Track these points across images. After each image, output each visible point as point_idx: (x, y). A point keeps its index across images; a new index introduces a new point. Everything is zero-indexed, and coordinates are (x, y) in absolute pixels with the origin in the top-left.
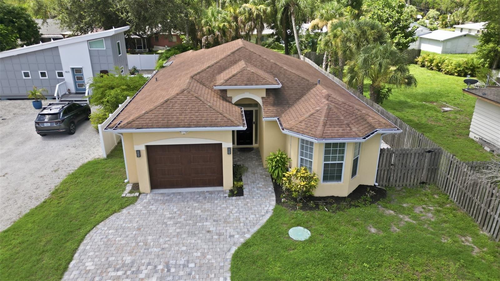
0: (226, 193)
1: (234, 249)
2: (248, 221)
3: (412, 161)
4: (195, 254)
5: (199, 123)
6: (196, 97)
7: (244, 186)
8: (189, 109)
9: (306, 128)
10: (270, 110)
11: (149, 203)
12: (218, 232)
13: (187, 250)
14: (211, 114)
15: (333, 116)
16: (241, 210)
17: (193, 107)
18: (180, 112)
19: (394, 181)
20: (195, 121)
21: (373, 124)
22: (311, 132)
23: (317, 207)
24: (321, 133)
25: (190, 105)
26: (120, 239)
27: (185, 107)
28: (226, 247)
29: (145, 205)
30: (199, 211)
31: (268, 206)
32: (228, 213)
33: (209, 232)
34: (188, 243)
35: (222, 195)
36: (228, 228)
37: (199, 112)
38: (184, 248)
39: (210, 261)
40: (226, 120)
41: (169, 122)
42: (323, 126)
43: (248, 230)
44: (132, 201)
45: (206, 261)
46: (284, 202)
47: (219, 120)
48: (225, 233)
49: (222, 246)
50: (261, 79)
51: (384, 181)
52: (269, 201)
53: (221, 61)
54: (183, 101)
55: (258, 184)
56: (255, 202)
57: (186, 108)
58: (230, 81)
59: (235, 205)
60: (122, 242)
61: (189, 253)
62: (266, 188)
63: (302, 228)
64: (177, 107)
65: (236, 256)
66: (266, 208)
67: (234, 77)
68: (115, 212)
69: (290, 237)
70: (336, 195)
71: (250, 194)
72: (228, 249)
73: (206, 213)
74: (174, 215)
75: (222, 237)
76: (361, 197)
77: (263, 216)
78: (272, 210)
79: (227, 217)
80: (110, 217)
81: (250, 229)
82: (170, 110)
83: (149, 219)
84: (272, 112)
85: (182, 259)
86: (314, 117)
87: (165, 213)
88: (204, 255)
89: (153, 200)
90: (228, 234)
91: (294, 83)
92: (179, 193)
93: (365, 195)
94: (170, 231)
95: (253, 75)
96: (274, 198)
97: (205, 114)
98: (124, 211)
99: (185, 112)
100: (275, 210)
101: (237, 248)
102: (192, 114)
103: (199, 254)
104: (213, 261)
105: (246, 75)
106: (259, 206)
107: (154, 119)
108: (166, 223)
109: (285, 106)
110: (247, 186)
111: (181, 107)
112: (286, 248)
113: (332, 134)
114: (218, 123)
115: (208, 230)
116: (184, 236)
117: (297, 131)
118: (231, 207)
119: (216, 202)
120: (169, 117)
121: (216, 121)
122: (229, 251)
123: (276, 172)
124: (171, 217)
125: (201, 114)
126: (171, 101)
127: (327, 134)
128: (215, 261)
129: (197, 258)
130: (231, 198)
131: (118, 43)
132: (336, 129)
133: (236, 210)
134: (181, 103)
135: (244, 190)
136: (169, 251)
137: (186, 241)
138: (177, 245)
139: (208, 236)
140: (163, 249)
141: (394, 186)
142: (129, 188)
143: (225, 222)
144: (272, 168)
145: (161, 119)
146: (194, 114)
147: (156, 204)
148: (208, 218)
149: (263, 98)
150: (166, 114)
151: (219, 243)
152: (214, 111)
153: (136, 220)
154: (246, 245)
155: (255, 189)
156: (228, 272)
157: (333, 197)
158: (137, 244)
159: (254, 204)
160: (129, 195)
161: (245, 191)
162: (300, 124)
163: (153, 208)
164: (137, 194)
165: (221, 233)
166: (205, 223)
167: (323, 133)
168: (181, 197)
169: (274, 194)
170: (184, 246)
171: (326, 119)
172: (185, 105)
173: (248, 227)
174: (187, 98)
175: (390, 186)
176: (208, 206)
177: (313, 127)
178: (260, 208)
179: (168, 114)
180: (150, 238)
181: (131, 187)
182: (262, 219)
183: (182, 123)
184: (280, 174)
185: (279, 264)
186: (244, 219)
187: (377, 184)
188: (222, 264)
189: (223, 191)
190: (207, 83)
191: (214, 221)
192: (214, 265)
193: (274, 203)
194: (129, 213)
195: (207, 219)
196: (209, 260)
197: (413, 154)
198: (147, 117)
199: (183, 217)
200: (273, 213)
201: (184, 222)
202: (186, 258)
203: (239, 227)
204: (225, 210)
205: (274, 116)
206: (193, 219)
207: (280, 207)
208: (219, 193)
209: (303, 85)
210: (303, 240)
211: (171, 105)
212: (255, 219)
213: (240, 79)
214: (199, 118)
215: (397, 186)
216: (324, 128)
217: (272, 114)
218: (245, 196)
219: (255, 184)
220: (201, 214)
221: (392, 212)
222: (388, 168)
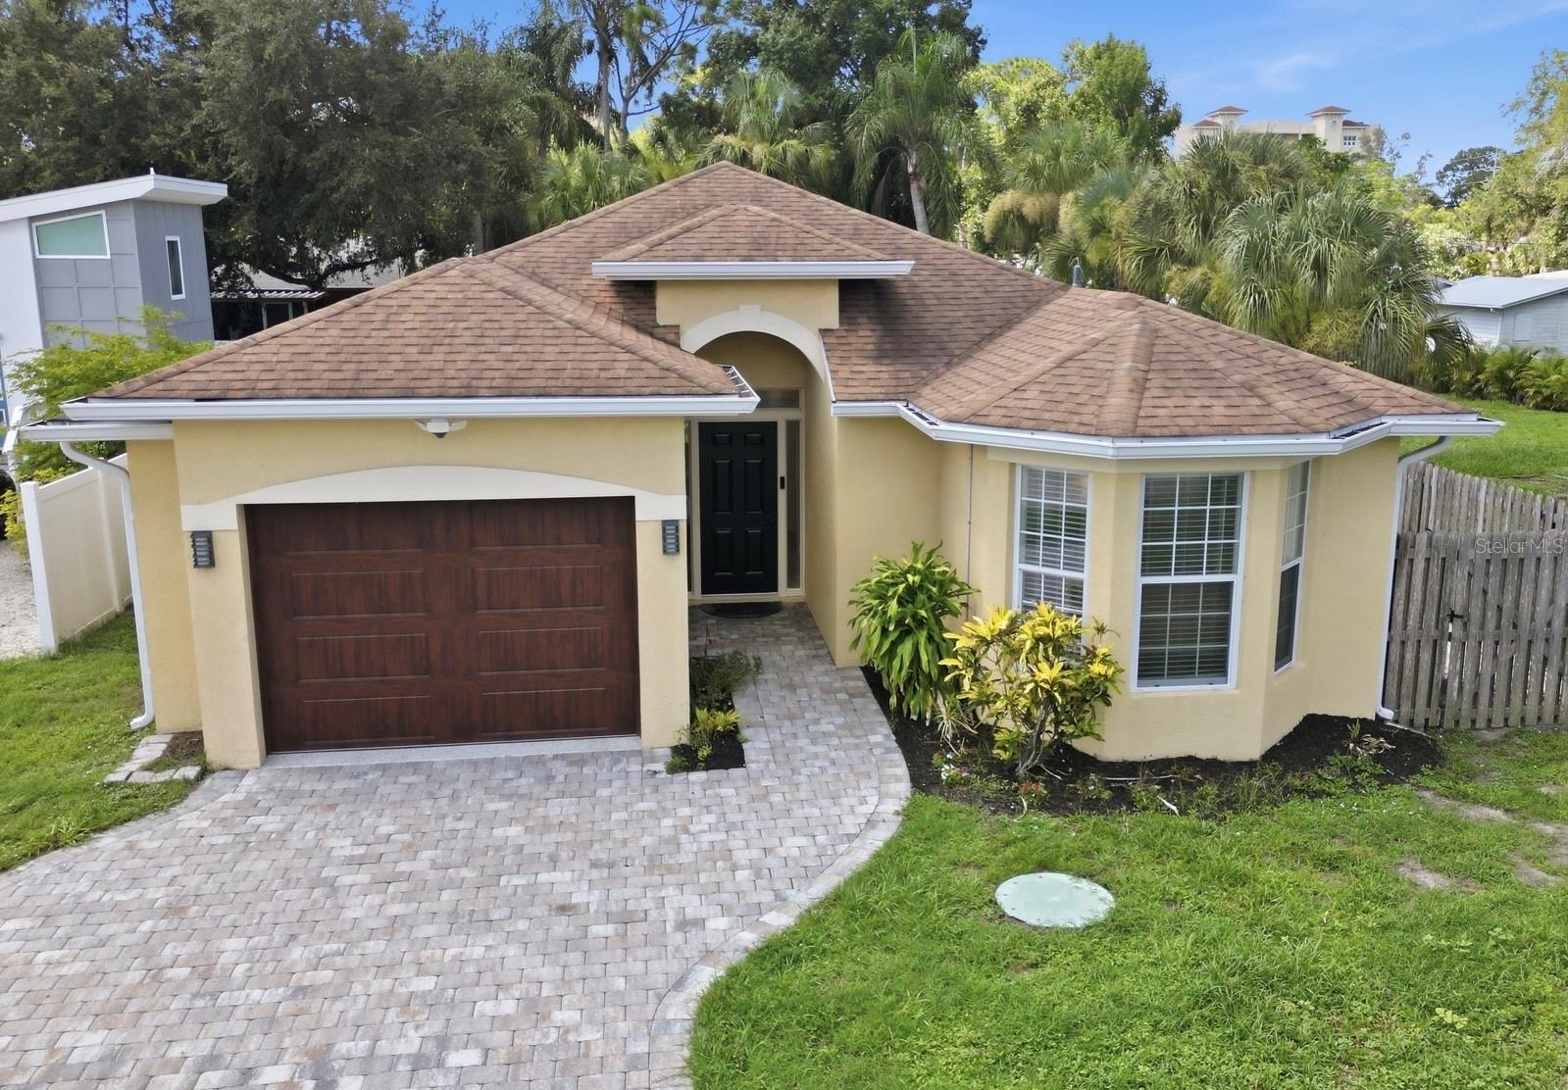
0: (653, 760)
1: (704, 978)
2: (771, 861)
3: (1544, 594)
4: (487, 1008)
5: (516, 383)
6: (503, 290)
7: (745, 733)
8: (468, 333)
9: (1049, 406)
10: (864, 376)
11: (251, 804)
12: (614, 908)
13: (444, 990)
14: (580, 349)
15: (1173, 357)
16: (737, 818)
17: (487, 325)
18: (424, 340)
19: (1467, 698)
20: (497, 374)
22: (1076, 419)
23: (1123, 798)
24: (1130, 418)
25: (473, 317)
26: (56, 954)
27: (451, 325)
28: (659, 972)
29: (229, 813)
30: (514, 831)
31: (873, 800)
32: (668, 833)
33: (563, 909)
34: (447, 958)
35: (634, 767)
36: (671, 891)
37: (520, 341)
38: (427, 983)
39: (571, 1037)
40: (656, 373)
41: (364, 375)
42: (1131, 391)
43: (780, 898)
44: (165, 799)
45: (546, 1036)
46: (952, 783)
47: (622, 373)
48: (653, 915)
49: (639, 967)
50: (815, 241)
51: (1421, 701)
52: (876, 784)
54: (439, 303)
55: (817, 722)
56: (803, 787)
57: (454, 329)
58: (669, 247)
59: (705, 802)
60: (64, 971)
61: (452, 1004)
62: (857, 737)
63: (1063, 878)
64: (408, 325)
65: (718, 1005)
66: (868, 809)
67: (690, 235)
68: (55, 843)
69: (1003, 916)
70: (1204, 754)
71: (780, 758)
72: (673, 980)
73: (554, 837)
74: (381, 849)
75: (637, 931)
76: (1329, 758)
77: (850, 838)
78: (897, 813)
79: (664, 849)
80: (21, 868)
81: (790, 893)
82: (374, 333)
83: (241, 867)
84: (872, 383)
85: (411, 1033)
86: (1079, 364)
87: (332, 842)
88: (536, 1010)
89: (272, 795)
90: (671, 916)
91: (965, 283)
92: (415, 767)
93: (1345, 751)
94: (350, 914)
95: (777, 229)
96: (902, 770)
97: (548, 349)
98: (109, 840)
99: (447, 341)
100: (907, 814)
101: (721, 973)
102: (483, 349)
103: (508, 1007)
104: (590, 1034)
105: (744, 229)
106: (826, 803)
107: (290, 366)
108: (332, 886)
109: (930, 360)
110: (762, 731)
111: (432, 325)
112: (998, 960)
113: (1181, 421)
114: (611, 383)
115: (560, 902)
116: (429, 930)
117: (1004, 421)
118: (685, 811)
119: (604, 792)
120: (365, 358)
121: (603, 374)
122: (679, 984)
123: (906, 650)
124: (362, 856)
125: (529, 349)
126: (381, 302)
127: (1155, 422)
128: (599, 1035)
129: (496, 1025)
130: (681, 776)
131: (172, 245)
132: (1196, 402)
133: (710, 819)
134: (430, 311)
135: (745, 746)
136: (336, 998)
137: (439, 953)
138: (384, 968)
139: (561, 927)
140: (301, 991)
141: (1465, 725)
142: (151, 749)
143: (650, 869)
144: (885, 632)
145: (325, 366)
146: (495, 348)
147: (284, 810)
148: (564, 855)
149: (825, 332)
150: (353, 349)
151: (619, 953)
152: (594, 340)
153: (168, 873)
154: (774, 954)
155: (803, 742)
156: (677, 1080)
157: (1190, 761)
158: (155, 974)
159: (802, 795)
160: (146, 777)
161: (754, 748)
162: (1016, 394)
163: (271, 823)
164: (191, 772)
165: (632, 912)
166: (543, 877)
167: (1137, 416)
168: (423, 778)
169: (898, 757)
170: (428, 974)
171: (1142, 367)
172: (450, 317)
173: (779, 885)
174: (460, 295)
175: (1449, 724)
176: (559, 809)
177: (1083, 398)
178: (835, 810)
179: (361, 349)
180: (233, 944)
181: (164, 746)
182: (847, 853)
183: (435, 383)
184: (924, 658)
185: (964, 1032)
186: (756, 854)
187: (1388, 714)
188: (641, 1047)
189: (640, 753)
191: (594, 865)
192: (597, 1052)
193: (902, 787)
194: (131, 847)
195: (554, 860)
196: (567, 1032)
198: (254, 358)
199: (426, 855)
200: (902, 824)
201: (432, 875)
202: (435, 1027)
203: (729, 886)
204: (650, 823)
205: (881, 397)
206: (480, 861)
207: (936, 802)
208: (617, 761)
209: (1008, 289)
210: (1079, 923)
211: (379, 317)
212: (813, 851)
213: (719, 241)
214: (517, 365)
215: (1481, 723)
216: (1140, 400)
217: (878, 390)
218: (752, 766)
219: (799, 722)
220: (524, 839)
221: (1498, 814)
222: (1434, 633)
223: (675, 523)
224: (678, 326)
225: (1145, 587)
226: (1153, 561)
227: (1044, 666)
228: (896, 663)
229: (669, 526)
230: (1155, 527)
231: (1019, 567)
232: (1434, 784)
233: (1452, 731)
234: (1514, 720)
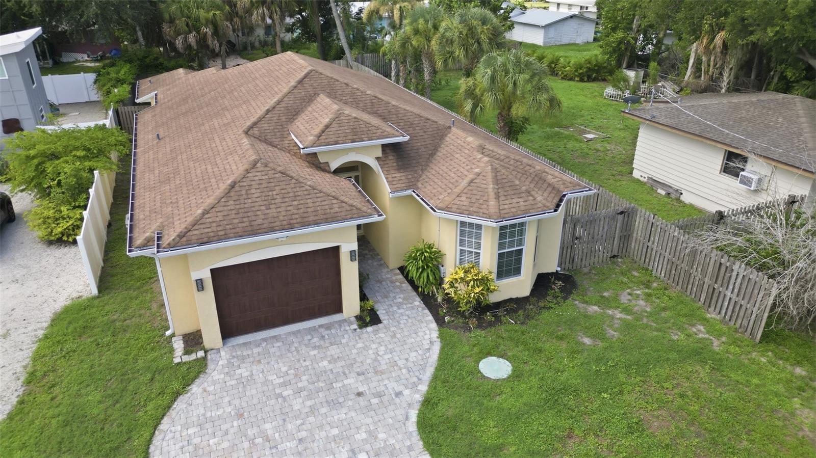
0: (351, 323)
1: (414, 415)
2: (410, 364)
3: (601, 228)
4: (357, 437)
5: (306, 220)
6: (280, 172)
7: (376, 307)
8: (278, 197)
9: (471, 204)
10: (396, 179)
11: (230, 364)
12: (374, 391)
13: (342, 433)
14: (319, 199)
15: (504, 181)
16: (390, 347)
17: (283, 191)
18: (265, 203)
19: (580, 260)
20: (297, 216)
21: (556, 186)
22: (481, 211)
23: (498, 320)
24: (497, 211)
25: (276, 188)
26: (216, 440)
27: (271, 193)
28: (400, 413)
29: (226, 370)
30: (325, 363)
31: (428, 332)
32: (373, 356)
33: (359, 394)
34: (336, 421)
35: (348, 328)
36: (386, 382)
37: (298, 198)
38: (335, 431)
39: (388, 443)
40: (348, 208)
41: (253, 223)
42: (495, 198)
43: (419, 379)
44: (200, 367)
45: (381, 444)
46: (449, 322)
47: (337, 209)
48: (386, 391)
49: (392, 414)
50: (373, 128)
51: (567, 263)
52: (425, 325)
53: (285, 99)
54: (261, 182)
55: (395, 298)
56: (405, 329)
57: (273, 195)
58: (324, 137)
59: (378, 341)
60: (222, 446)
61: (348, 438)
62: (411, 304)
63: (494, 358)
64: (256, 195)
65: (425, 426)
66: (427, 337)
67: (328, 130)
68: (177, 395)
69: (484, 376)
70: (514, 297)
71: (392, 317)
72: (405, 417)
73: (339, 364)
74: (288, 378)
75: (385, 399)
76: (549, 292)
77: (429, 349)
78: (438, 338)
79: (376, 364)
80: (174, 406)
81: (421, 376)
82: (246, 201)
83: (248, 393)
84: (400, 182)
85: (342, 450)
86: (475, 185)
87: (270, 378)
88: (372, 435)
89: (235, 360)
90: (392, 392)
91: (417, 128)
92: (275, 337)
93: (552, 289)
94: (296, 407)
95: (357, 123)
96: (431, 318)
97: (309, 201)
98: (195, 388)
99: (273, 202)
100: (441, 336)
101: (417, 412)
102: (287, 204)
103: (364, 436)
104: (392, 441)
105: (346, 124)
106: (414, 335)
107: (225, 223)
108: (280, 395)
109: (416, 168)
110: (379, 304)
111: (264, 194)
112: (489, 395)
113: (513, 210)
114: (336, 215)
115: (356, 392)
116: (324, 410)
117: (458, 211)
118: (374, 346)
119: (344, 341)
120: (249, 214)
121: (332, 211)
122: (407, 418)
124: (284, 382)
125: (302, 202)
126: (242, 184)
127: (505, 211)
128: (395, 441)
129: (365, 442)
130: (364, 330)
131: (28, 63)
132: (515, 201)
133: (383, 348)
134: (260, 186)
135: (378, 313)
136: (313, 441)
137: (332, 418)
138: (321, 427)
139: (362, 401)
140: (301, 441)
141: (579, 267)
142: (178, 345)
143: (376, 372)
145: (237, 221)
146: (290, 203)
147: (245, 365)
148: (347, 372)
149: (378, 159)
150: (243, 210)
151: (384, 409)
152: (322, 194)
153: (226, 399)
154: (428, 403)
155: (395, 308)
156: (424, 453)
157: (511, 300)
158: (252, 441)
159: (406, 333)
160: (186, 358)
161: (381, 313)
162: (458, 198)
163: (244, 372)
164: (201, 354)
165: (380, 392)
166: (346, 382)
167: (500, 210)
168: (281, 343)
169: (427, 311)
170: (334, 427)
171: (496, 187)
172: (268, 189)
173: (417, 374)
174: (267, 177)
175: (575, 268)
176: (334, 351)
177: (481, 201)
178: (418, 339)
179: (245, 210)
180: (268, 426)
181: (182, 342)
182: (430, 357)
183: (278, 223)
184: (431, 278)
185: (492, 424)
186: (404, 362)
187: (559, 269)
188: (408, 443)
189: (345, 320)
190: (276, 141)
191: (359, 374)
192: (397, 447)
193: (434, 325)
194: (205, 390)
195: (344, 374)
196: (385, 441)
197: (602, 218)
198: (210, 220)
199: (304, 378)
200: (441, 342)
201: (311, 387)
202: (347, 447)
203: (402, 377)
204: (365, 353)
205: (405, 188)
206: (322, 378)
207: (446, 330)
208: (340, 326)
209: (431, 130)
210: (505, 376)
211: (243, 192)
212: (420, 358)
213: (340, 132)
214: (301, 211)
215: (583, 266)
216: (499, 202)
217: (403, 185)
218: (385, 322)
219: (390, 299)
220: (331, 367)
221: (596, 308)
222: (571, 244)
223: (355, 251)
224: (328, 163)
225: (499, 254)
226: (501, 246)
227: (477, 288)
228: (422, 280)
229: (352, 253)
230: (502, 236)
231: (459, 248)
232: (578, 298)
233: (575, 270)
234: (592, 264)
